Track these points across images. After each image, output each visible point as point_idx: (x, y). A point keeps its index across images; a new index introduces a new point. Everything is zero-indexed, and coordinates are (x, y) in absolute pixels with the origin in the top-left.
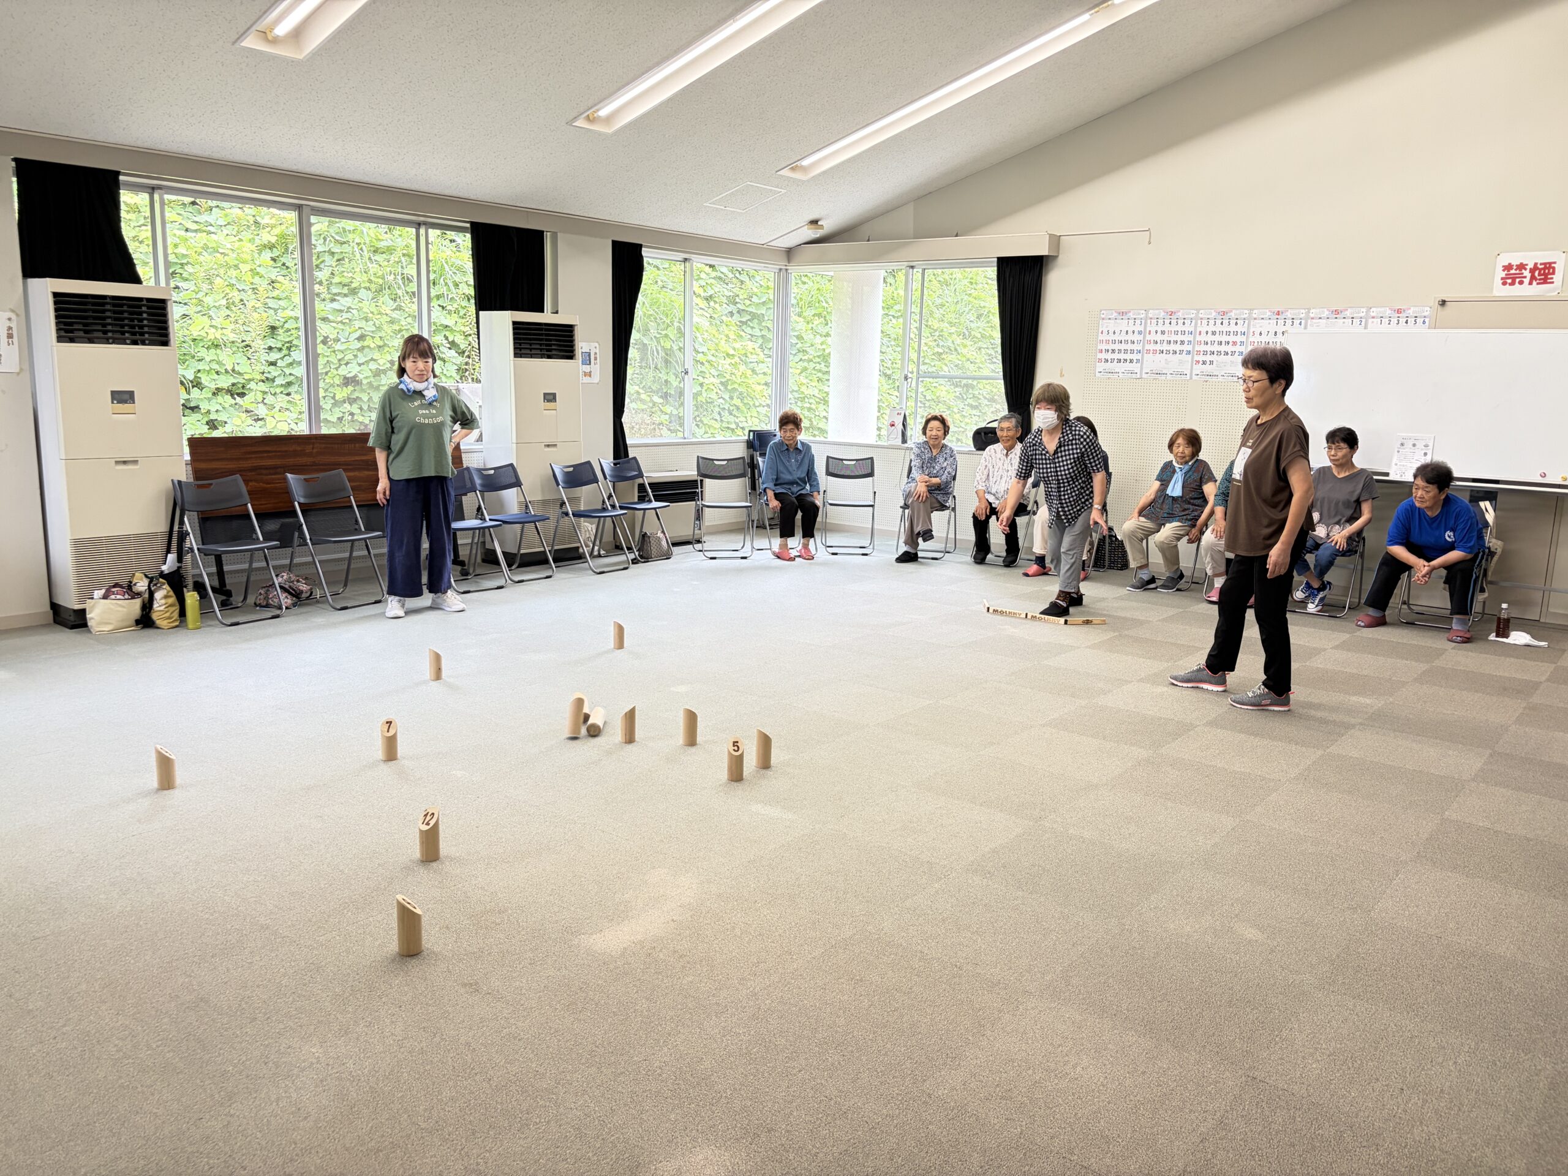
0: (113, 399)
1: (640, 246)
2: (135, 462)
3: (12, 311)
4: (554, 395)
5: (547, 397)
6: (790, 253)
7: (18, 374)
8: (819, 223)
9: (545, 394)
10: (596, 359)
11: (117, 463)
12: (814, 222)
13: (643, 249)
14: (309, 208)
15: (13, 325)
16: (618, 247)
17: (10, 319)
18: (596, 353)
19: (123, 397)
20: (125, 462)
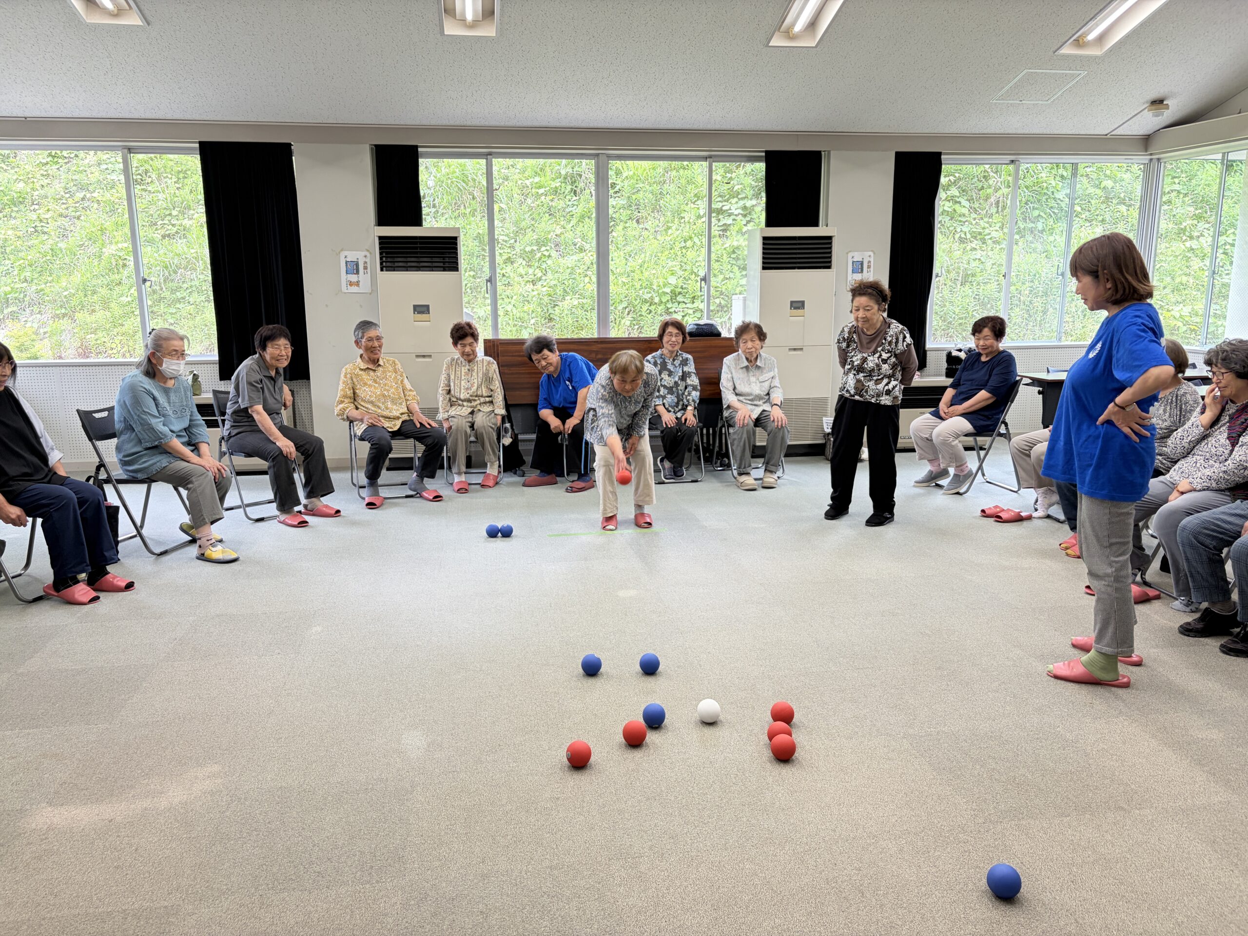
0: (415, 310)
1: (939, 154)
2: (430, 356)
3: (368, 251)
4: (803, 303)
5: (794, 305)
6: (1146, 141)
7: (370, 294)
8: (1165, 103)
9: (792, 302)
10: (869, 267)
11: (417, 356)
12: (1158, 103)
13: (943, 157)
14: (605, 156)
15: (368, 260)
16: (902, 159)
17: (365, 256)
18: (869, 262)
19: (422, 309)
20: (424, 356)
